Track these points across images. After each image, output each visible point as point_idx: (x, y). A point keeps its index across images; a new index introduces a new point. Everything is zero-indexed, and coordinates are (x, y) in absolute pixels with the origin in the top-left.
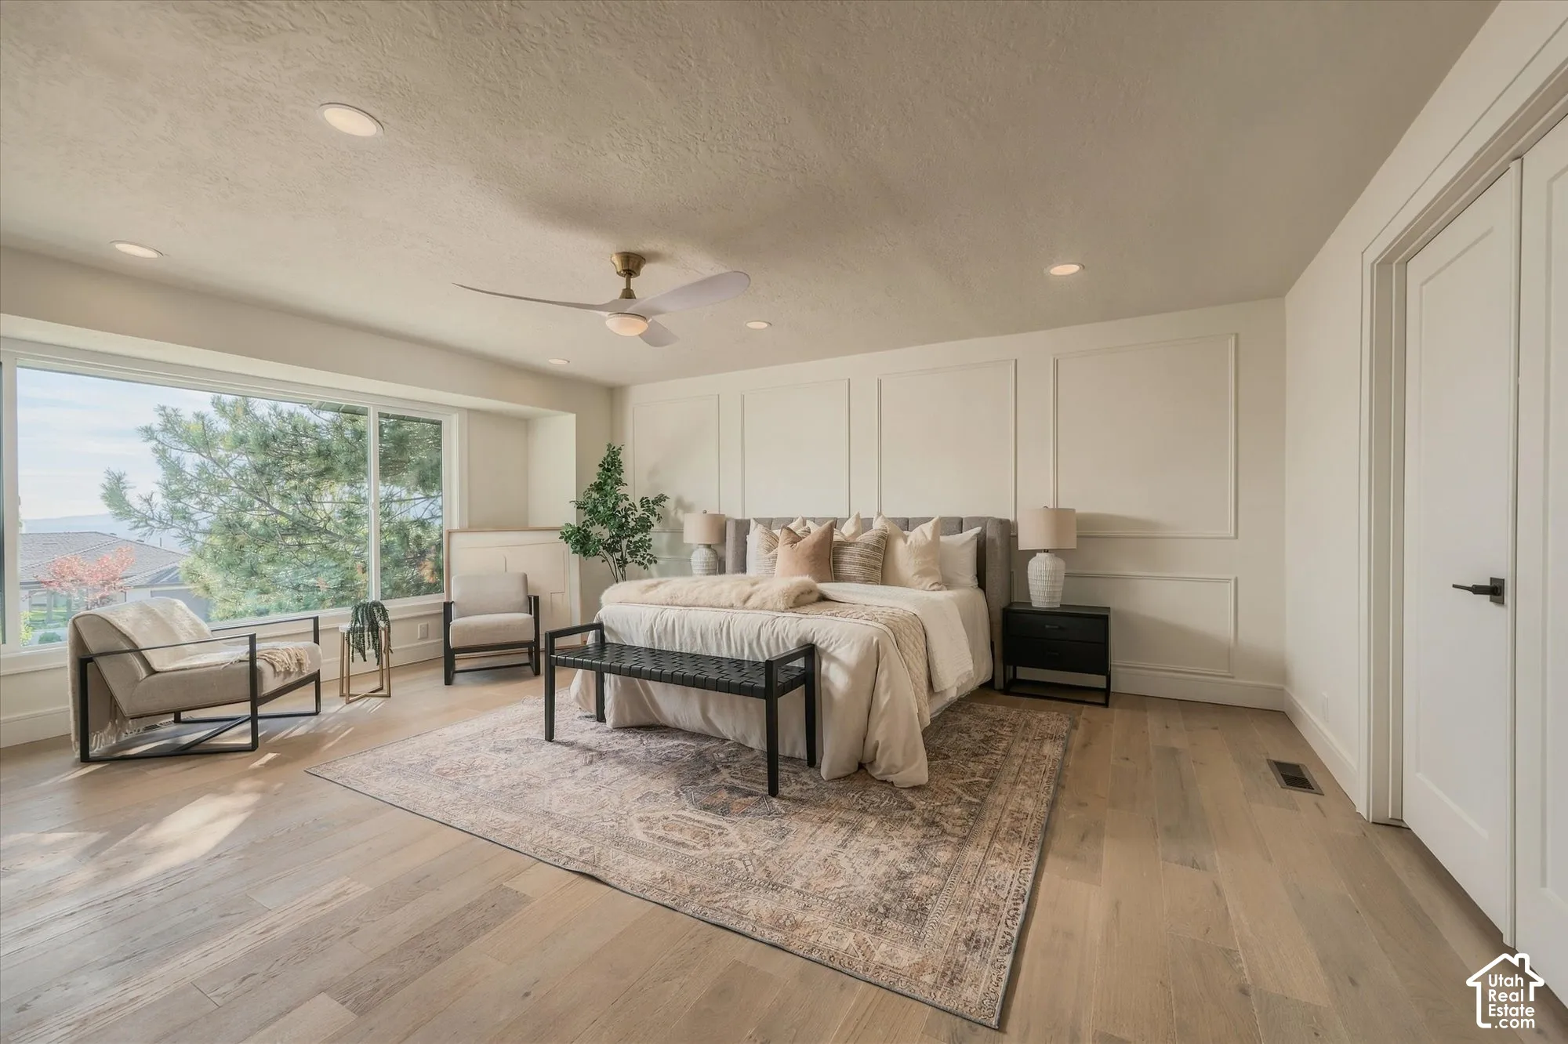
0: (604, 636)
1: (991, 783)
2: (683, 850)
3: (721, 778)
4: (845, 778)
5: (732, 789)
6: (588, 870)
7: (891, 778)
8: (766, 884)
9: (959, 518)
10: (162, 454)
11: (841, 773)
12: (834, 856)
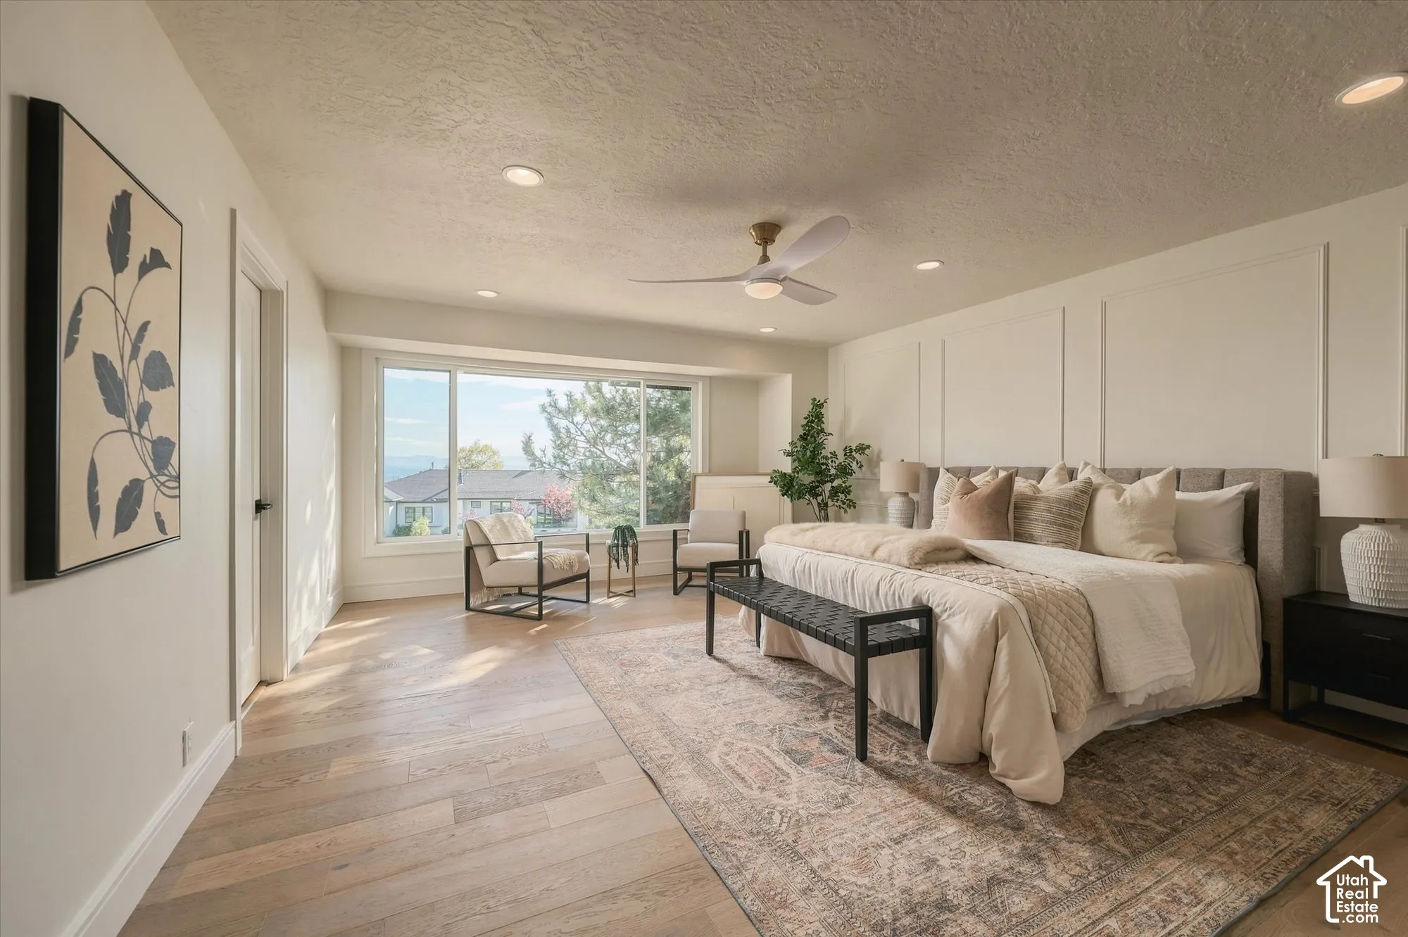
0: (762, 572)
1: (1167, 836)
2: (739, 786)
3: (824, 725)
4: (957, 765)
5: (826, 741)
6: (655, 774)
7: (1010, 783)
8: (788, 848)
9: (1220, 469)
10: (550, 420)
11: (949, 760)
12: (879, 847)
